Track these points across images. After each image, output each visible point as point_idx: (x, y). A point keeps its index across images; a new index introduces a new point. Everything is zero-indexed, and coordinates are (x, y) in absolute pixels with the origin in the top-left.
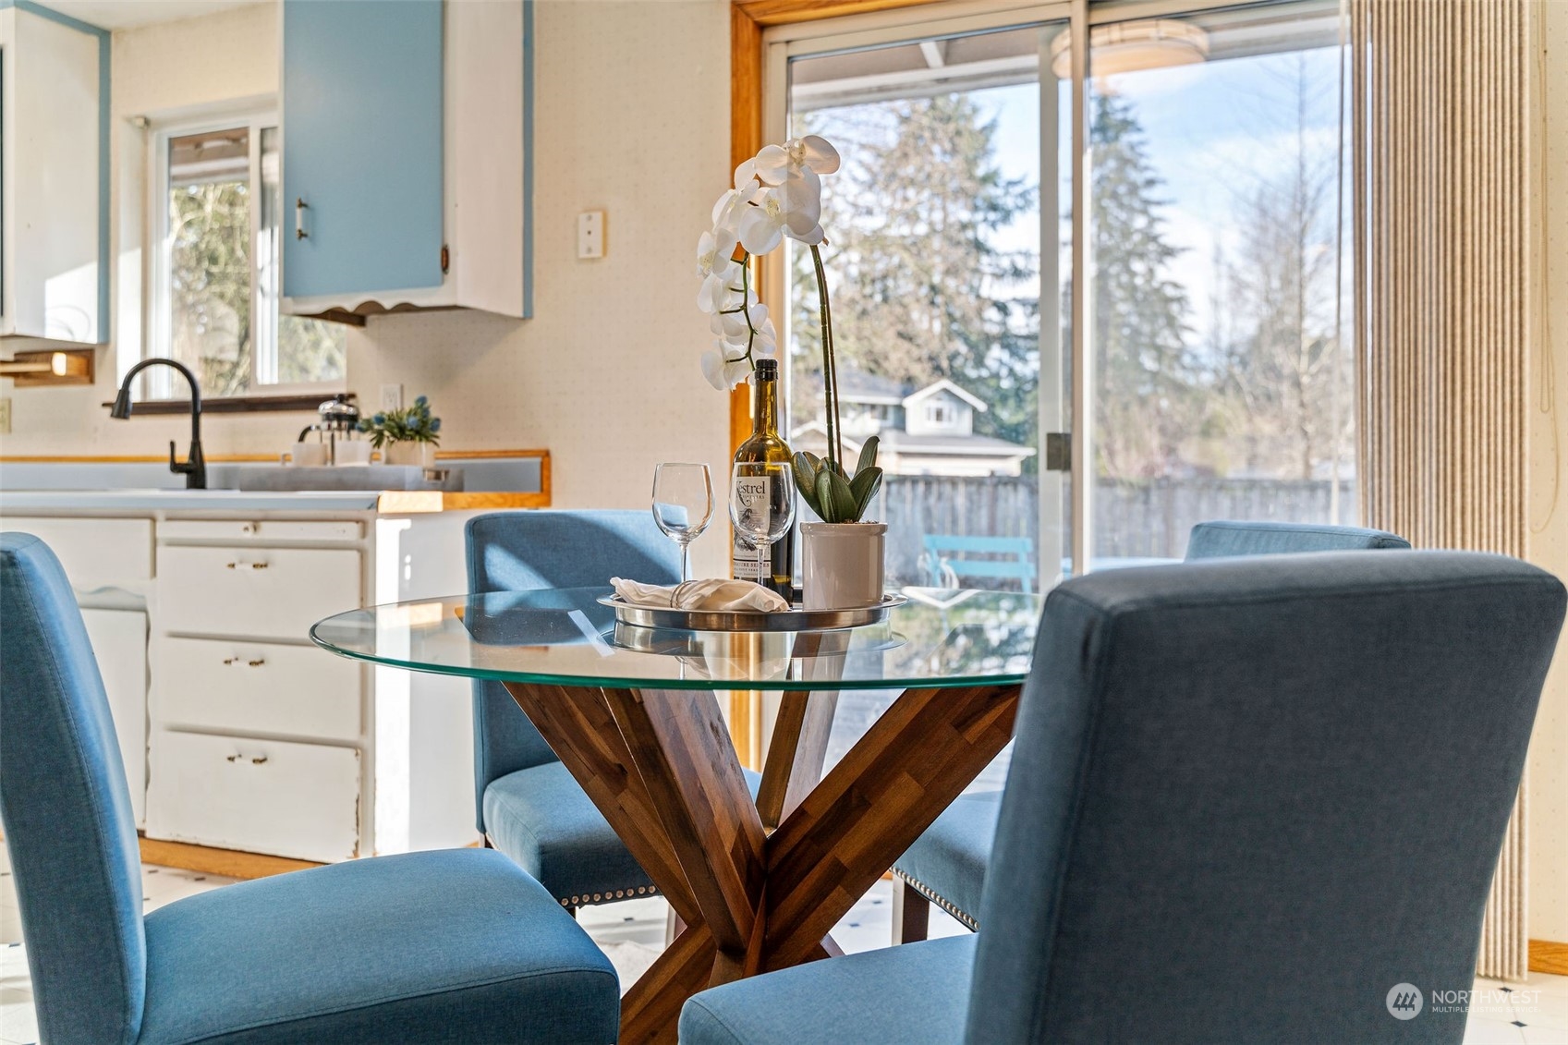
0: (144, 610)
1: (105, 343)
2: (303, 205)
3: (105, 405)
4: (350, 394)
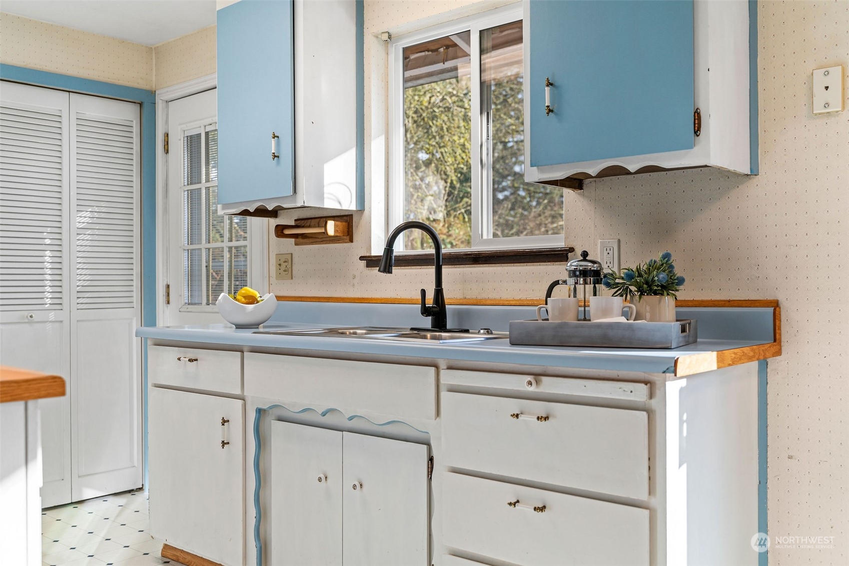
0: (428, 445)
1: (361, 210)
2: (551, 84)
3: (362, 258)
4: (570, 248)
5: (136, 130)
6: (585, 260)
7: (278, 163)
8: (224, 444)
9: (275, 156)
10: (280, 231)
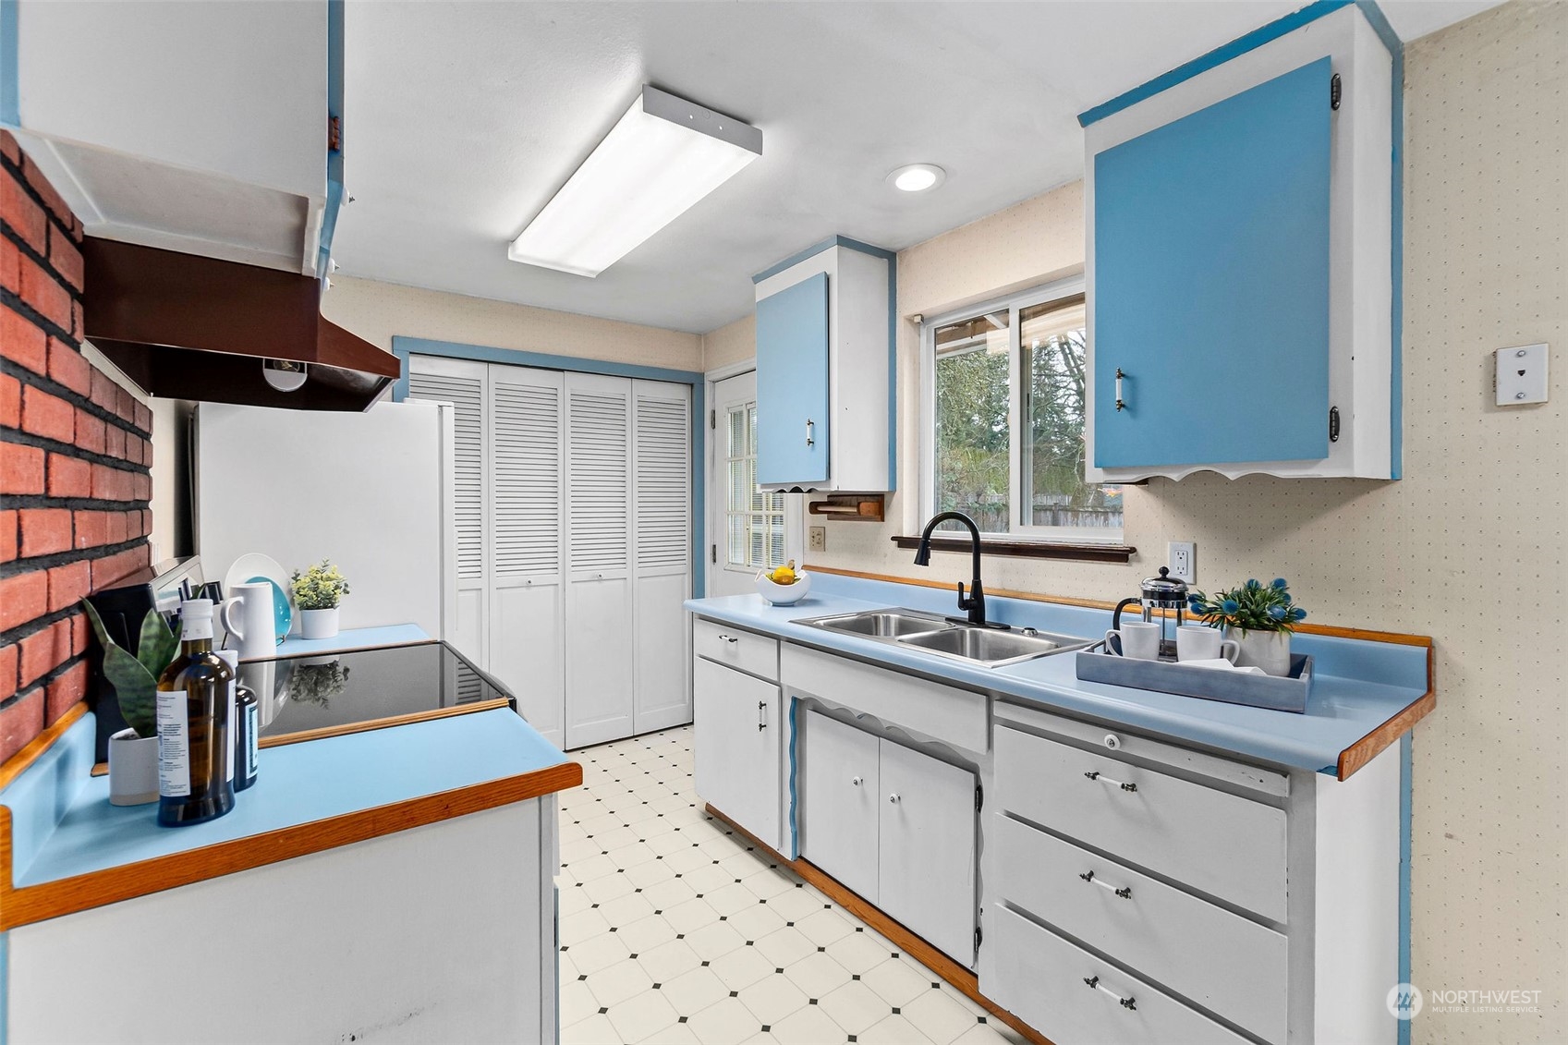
0: (976, 773)
1: (893, 491)
2: (1123, 375)
3: (893, 539)
4: (1131, 548)
5: (688, 407)
6: (1164, 579)
7: (813, 449)
8: (761, 726)
9: (810, 442)
10: (814, 508)
